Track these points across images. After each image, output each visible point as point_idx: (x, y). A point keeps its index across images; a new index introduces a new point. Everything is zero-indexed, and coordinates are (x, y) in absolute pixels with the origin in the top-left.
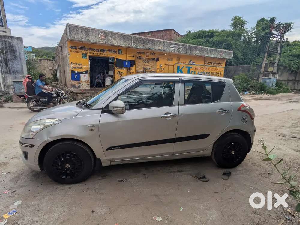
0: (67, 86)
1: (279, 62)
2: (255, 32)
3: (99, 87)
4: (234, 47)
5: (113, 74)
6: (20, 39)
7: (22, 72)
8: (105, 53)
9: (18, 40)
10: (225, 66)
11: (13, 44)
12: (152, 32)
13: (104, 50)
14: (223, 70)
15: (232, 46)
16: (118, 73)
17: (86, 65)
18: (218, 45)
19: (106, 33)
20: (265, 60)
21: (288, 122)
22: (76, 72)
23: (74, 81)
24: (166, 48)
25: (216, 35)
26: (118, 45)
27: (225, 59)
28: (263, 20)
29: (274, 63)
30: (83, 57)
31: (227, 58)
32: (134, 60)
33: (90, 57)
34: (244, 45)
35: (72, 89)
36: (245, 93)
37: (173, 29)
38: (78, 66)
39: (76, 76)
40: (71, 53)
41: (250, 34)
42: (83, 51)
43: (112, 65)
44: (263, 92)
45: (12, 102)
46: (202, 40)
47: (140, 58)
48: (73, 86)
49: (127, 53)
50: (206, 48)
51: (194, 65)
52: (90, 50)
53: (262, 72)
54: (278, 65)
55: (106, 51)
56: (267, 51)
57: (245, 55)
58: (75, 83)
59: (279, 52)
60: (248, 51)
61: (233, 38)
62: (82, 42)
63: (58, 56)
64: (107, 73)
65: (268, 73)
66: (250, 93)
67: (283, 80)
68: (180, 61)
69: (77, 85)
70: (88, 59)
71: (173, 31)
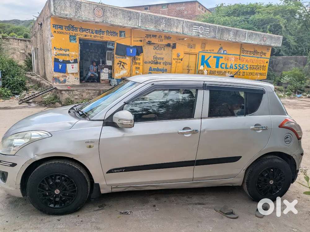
0: (46, 79)
3: (92, 82)
4: (284, 29)
5: (111, 65)
8: (102, 35)
10: (271, 56)
12: (168, 4)
13: (101, 31)
14: (267, 62)
15: (281, 28)
16: (118, 63)
17: (74, 52)
18: (261, 26)
19: (104, 8)
22: (61, 60)
23: (57, 73)
24: (186, 30)
25: (258, 12)
26: (121, 24)
27: (270, 46)
30: (71, 40)
31: (273, 45)
32: (142, 46)
33: (80, 40)
34: (299, 27)
35: (54, 84)
36: (298, 96)
37: (198, 2)
38: (63, 52)
40: (54, 34)
42: (72, 32)
43: (111, 52)
46: (238, 18)
47: (149, 43)
48: (56, 79)
49: (132, 37)
50: (244, 30)
51: (226, 54)
52: (81, 31)
55: (103, 32)
57: (299, 40)
58: (59, 76)
60: (304, 35)
61: (283, 16)
62: (71, 19)
63: (35, 35)
64: (104, 62)
66: (305, 95)
68: (206, 49)
69: (62, 79)
70: (78, 42)
71: (197, 4)
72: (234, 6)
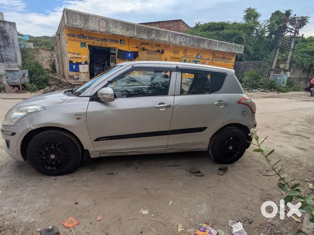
0: (65, 77)
1: (291, 59)
2: (269, 25)
4: (245, 41)
6: (13, 24)
7: (16, 60)
8: (106, 43)
9: (11, 25)
10: (235, 61)
11: (5, 30)
12: (159, 22)
13: (105, 39)
14: (232, 66)
15: (243, 40)
17: (85, 55)
18: (228, 38)
19: (107, 20)
20: (277, 56)
21: (294, 120)
22: (74, 62)
23: (72, 72)
24: (172, 40)
25: (227, 28)
26: (120, 34)
27: (235, 53)
28: (277, 13)
29: (286, 60)
30: (82, 46)
31: (237, 52)
32: (137, 52)
33: (89, 46)
34: (256, 40)
35: (70, 80)
36: (255, 91)
38: (76, 56)
39: (74, 67)
40: (68, 42)
41: (263, 27)
42: (83, 40)
43: (114, 56)
44: (273, 89)
45: (5, 92)
46: (212, 33)
47: (144, 49)
49: (130, 45)
50: (216, 40)
51: (202, 59)
52: (90, 39)
53: (272, 69)
54: (290, 62)
55: (107, 40)
56: (279, 46)
57: (256, 50)
58: (73, 75)
59: (292, 48)
60: (259, 46)
61: (245, 31)
62: (81, 29)
63: (56, 45)
64: (108, 64)
65: (279, 70)
66: (260, 90)
67: (294, 78)
68: (187, 54)
69: (76, 77)
70: (87, 48)
71: (181, 22)
72: (209, 23)
